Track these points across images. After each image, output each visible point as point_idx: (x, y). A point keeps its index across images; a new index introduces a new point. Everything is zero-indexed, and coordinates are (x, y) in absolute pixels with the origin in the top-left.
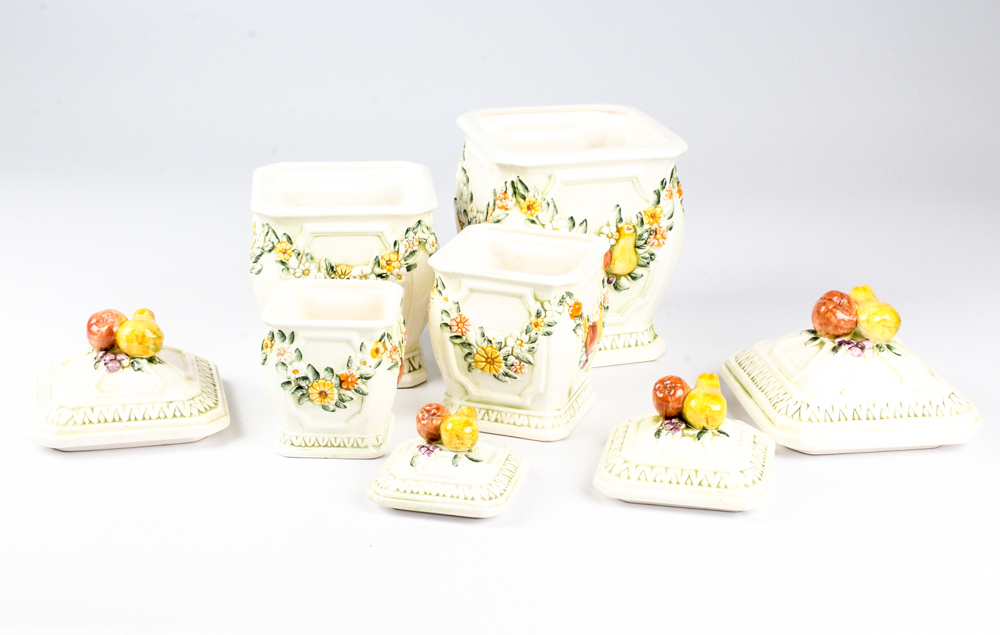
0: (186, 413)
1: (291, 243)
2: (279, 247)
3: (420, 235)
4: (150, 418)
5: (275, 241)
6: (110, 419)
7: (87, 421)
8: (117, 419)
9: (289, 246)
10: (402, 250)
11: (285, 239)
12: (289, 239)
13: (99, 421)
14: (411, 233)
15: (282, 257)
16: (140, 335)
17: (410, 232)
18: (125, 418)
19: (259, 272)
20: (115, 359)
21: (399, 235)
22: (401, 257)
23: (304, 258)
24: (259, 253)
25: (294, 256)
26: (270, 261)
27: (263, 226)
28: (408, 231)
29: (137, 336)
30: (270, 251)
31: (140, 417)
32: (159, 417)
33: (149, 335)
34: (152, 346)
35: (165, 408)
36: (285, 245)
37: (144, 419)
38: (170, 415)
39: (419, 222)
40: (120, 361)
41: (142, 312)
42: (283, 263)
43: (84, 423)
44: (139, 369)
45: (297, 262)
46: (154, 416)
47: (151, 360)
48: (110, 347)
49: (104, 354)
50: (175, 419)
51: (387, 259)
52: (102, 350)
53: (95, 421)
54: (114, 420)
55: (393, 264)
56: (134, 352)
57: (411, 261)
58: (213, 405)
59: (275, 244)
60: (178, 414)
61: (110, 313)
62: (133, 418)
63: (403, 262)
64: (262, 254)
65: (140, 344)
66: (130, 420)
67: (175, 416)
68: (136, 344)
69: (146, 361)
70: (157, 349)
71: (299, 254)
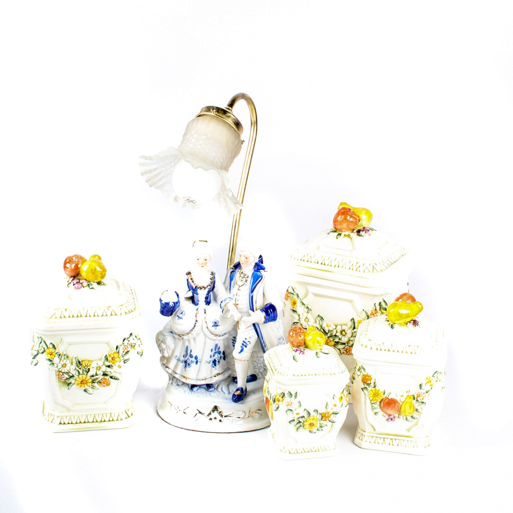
0: (118, 313)
1: (55, 349)
2: (47, 351)
3: (132, 341)
4: (98, 316)
5: (46, 347)
6: (75, 316)
7: (62, 316)
8: (79, 315)
9: (54, 350)
10: (121, 351)
11: (51, 346)
12: (54, 346)
13: (69, 317)
14: (126, 341)
15: (49, 357)
16: (93, 269)
17: (125, 341)
18: (84, 315)
19: (36, 364)
20: (79, 282)
21: (120, 342)
22: (120, 355)
23: (63, 357)
24: (36, 353)
25: (57, 356)
26: (42, 358)
27: (38, 338)
29: (92, 270)
30: (42, 353)
31: (92, 315)
32: (103, 315)
33: (98, 269)
34: (100, 275)
35: (106, 310)
36: (52, 350)
37: (94, 316)
38: (109, 314)
39: (131, 334)
40: (81, 284)
41: (95, 256)
42: (50, 360)
43: (61, 317)
44: (92, 288)
45: (58, 360)
46: (100, 315)
47: (99, 283)
48: (76, 275)
49: (73, 280)
50: (112, 316)
51: (112, 356)
52: (71, 277)
53: (67, 316)
54: (78, 316)
55: (116, 360)
56: (90, 279)
57: (126, 357)
58: (133, 310)
59: (46, 349)
60: (113, 314)
61: (77, 256)
62: (88, 315)
63: (122, 358)
64: (38, 354)
65: (93, 274)
66: (86, 316)
67: (111, 315)
68: (91, 274)
69: (96, 284)
70: (103, 277)
71: (60, 355)
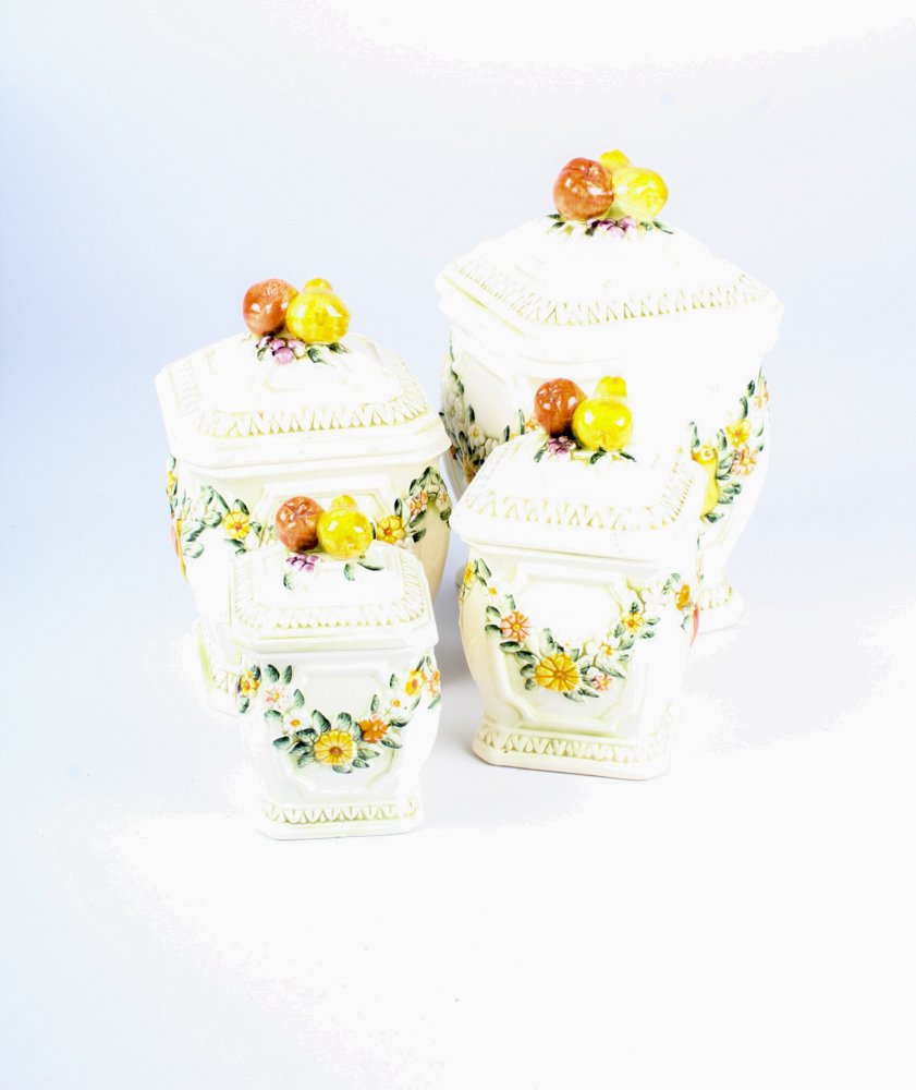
0: (388, 418)
1: (247, 513)
2: (229, 520)
3: (430, 488)
4: (340, 427)
5: (224, 511)
6: (286, 428)
7: (255, 431)
8: (295, 427)
9: (244, 518)
10: (406, 511)
11: (237, 508)
12: (244, 508)
14: (417, 488)
15: (234, 534)
16: (321, 312)
17: (415, 487)
18: (306, 426)
19: (199, 554)
20: (287, 346)
21: (402, 491)
22: (405, 521)
23: (267, 533)
24: (198, 528)
25: (252, 531)
26: (217, 540)
27: (203, 489)
28: (413, 484)
29: (317, 315)
30: (215, 525)
31: (326, 426)
32: (352, 426)
33: (333, 313)
34: (336, 328)
35: (359, 413)
36: (240, 517)
37: (332, 427)
38: (367, 422)
39: (427, 471)
40: (292, 350)
41: (316, 282)
42: (237, 542)
43: (251, 433)
44: (319, 360)
45: (257, 540)
46: (345, 424)
47: (333, 348)
48: (276, 331)
49: (269, 341)
50: (374, 427)
51: (385, 526)
52: (264, 335)
53: (265, 430)
54: (291, 430)
55: (395, 533)
56: (311, 336)
57: (418, 528)
58: (422, 410)
59: (223, 516)
60: (377, 421)
61: (275, 283)
63: (408, 529)
64: (202, 528)
65: (321, 324)
66: (312, 429)
67: (373, 423)
68: (314, 326)
69: (328, 349)
70: (342, 333)
71: (259, 529)
